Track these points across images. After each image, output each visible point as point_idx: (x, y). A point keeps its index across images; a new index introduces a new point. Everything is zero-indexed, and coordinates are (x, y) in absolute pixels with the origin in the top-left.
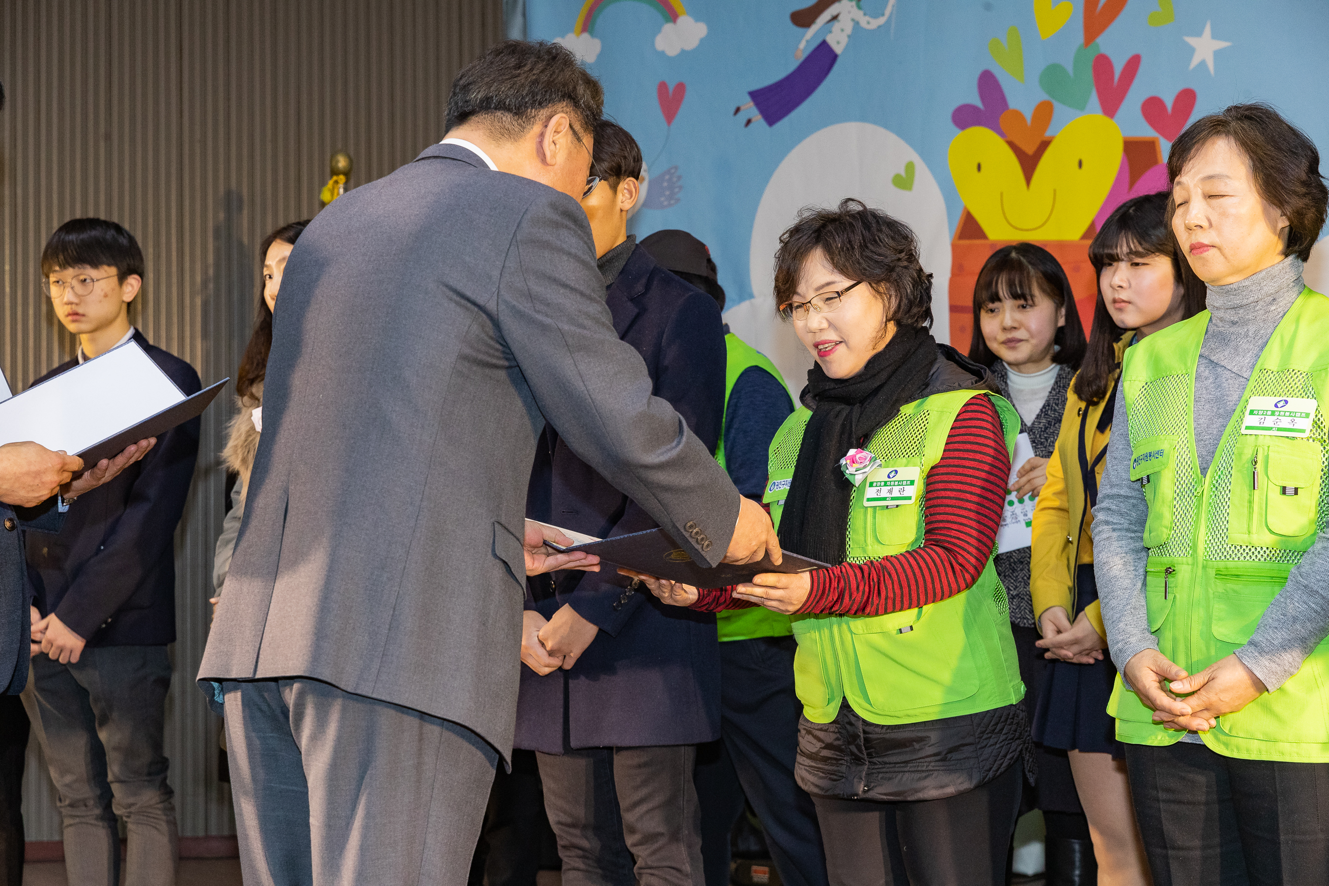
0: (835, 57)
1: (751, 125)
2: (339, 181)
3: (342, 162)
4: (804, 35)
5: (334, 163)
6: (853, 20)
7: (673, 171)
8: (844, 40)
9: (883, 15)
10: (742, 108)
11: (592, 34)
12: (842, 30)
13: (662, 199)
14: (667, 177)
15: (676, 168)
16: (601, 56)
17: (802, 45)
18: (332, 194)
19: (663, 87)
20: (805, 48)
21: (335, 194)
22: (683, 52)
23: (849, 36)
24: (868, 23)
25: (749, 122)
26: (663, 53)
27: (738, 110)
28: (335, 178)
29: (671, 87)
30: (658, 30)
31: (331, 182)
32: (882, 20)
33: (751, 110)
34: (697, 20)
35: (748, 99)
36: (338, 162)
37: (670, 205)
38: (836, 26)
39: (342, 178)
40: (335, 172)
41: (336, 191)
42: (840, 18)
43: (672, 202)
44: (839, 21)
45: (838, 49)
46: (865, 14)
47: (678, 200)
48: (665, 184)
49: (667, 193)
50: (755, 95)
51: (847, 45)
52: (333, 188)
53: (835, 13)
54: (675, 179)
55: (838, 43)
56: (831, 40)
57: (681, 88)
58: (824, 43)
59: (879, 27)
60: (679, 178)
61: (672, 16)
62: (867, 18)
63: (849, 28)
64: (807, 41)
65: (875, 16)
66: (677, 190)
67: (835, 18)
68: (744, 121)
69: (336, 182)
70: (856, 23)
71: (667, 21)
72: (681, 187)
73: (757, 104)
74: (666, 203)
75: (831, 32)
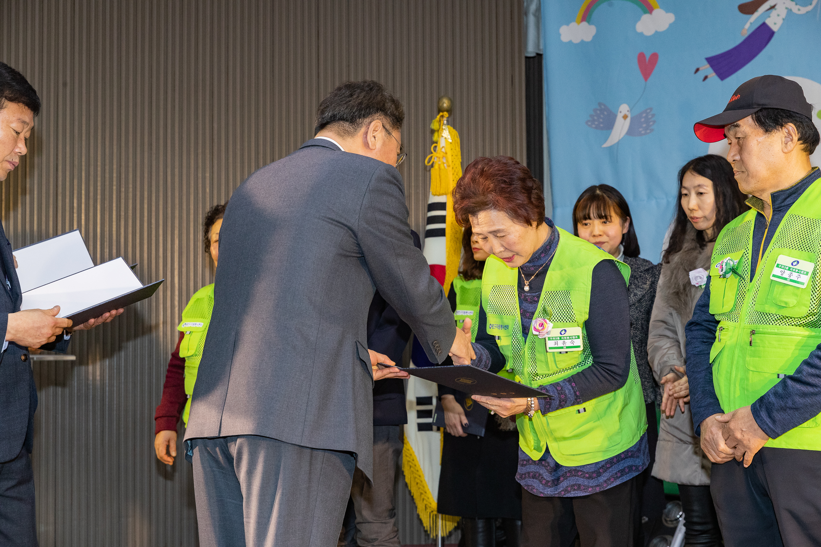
0: (772, 33)
1: (707, 80)
2: (445, 115)
3: (446, 103)
4: (748, 19)
5: (441, 104)
6: (786, 8)
7: (648, 111)
8: (780, 22)
9: (811, 4)
10: (700, 69)
11: (589, 22)
12: (778, 15)
13: (641, 129)
14: (644, 115)
15: (651, 109)
16: (595, 37)
17: (747, 26)
18: (440, 125)
19: (641, 57)
20: (749, 27)
21: (442, 124)
22: (657, 33)
23: (783, 19)
24: (799, 10)
25: (706, 78)
26: (641, 34)
27: (697, 70)
28: (441, 114)
29: (648, 57)
30: (639, 19)
31: (438, 117)
32: (810, 8)
33: (707, 69)
34: (667, 10)
35: (706, 62)
36: (443, 104)
37: (646, 134)
38: (774, 13)
39: (446, 114)
40: (440, 110)
41: (442, 122)
42: (776, 7)
43: (648, 131)
44: (775, 9)
45: (775, 28)
46: (796, 4)
47: (652, 130)
48: (643, 120)
49: (644, 125)
50: (710, 60)
51: (783, 24)
52: (440, 121)
53: (772, 4)
54: (650, 117)
55: (775, 24)
56: (770, 22)
57: (655, 57)
58: (764, 25)
59: (807, 12)
60: (653, 115)
61: (650, 9)
62: (798, 7)
63: (783, 14)
64: (751, 23)
65: (805, 5)
66: (651, 123)
67: (773, 7)
68: (703, 78)
69: (442, 116)
70: (789, 11)
71: (645, 13)
72: (654, 122)
73: (712, 66)
74: (643, 132)
75: (769, 17)
